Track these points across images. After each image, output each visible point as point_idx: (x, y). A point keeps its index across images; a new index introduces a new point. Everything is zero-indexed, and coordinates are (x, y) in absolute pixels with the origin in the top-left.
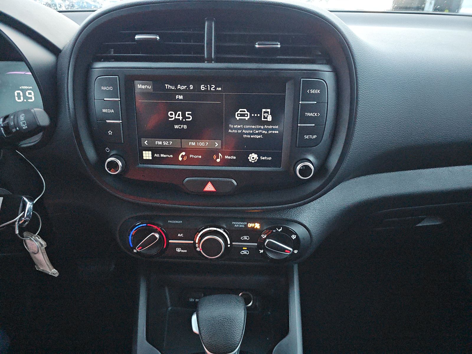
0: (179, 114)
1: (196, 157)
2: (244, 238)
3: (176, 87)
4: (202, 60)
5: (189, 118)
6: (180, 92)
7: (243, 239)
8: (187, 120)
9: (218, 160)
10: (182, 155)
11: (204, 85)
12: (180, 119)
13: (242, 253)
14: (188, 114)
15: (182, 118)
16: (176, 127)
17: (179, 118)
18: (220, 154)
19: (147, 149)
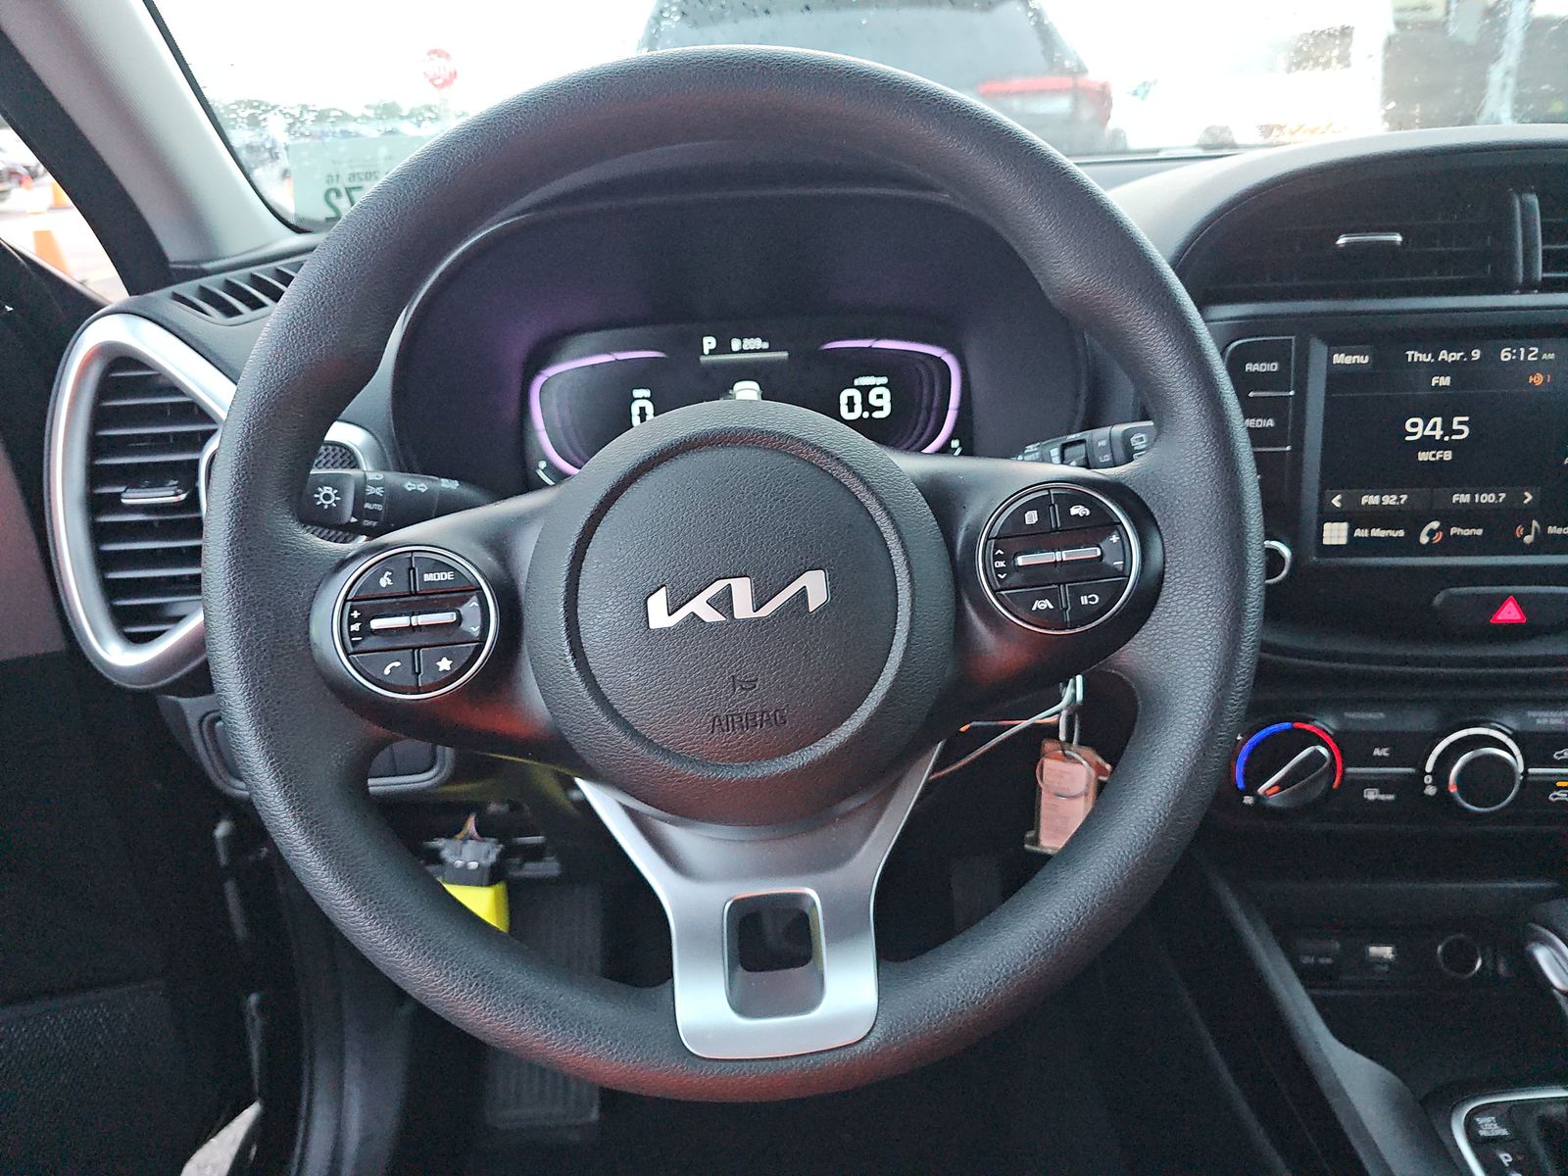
0: (1435, 423)
1: (1467, 532)
2: (1562, 755)
3: (1435, 356)
4: (1507, 288)
5: (1461, 432)
6: (1443, 368)
7: (1562, 757)
8: (1454, 437)
9: (1528, 539)
10: (1431, 530)
11: (1509, 349)
12: (1434, 436)
13: (1555, 796)
14: (1460, 423)
15: (1442, 433)
16: (1423, 456)
17: (1432, 433)
18: (1535, 523)
19: (1336, 516)
